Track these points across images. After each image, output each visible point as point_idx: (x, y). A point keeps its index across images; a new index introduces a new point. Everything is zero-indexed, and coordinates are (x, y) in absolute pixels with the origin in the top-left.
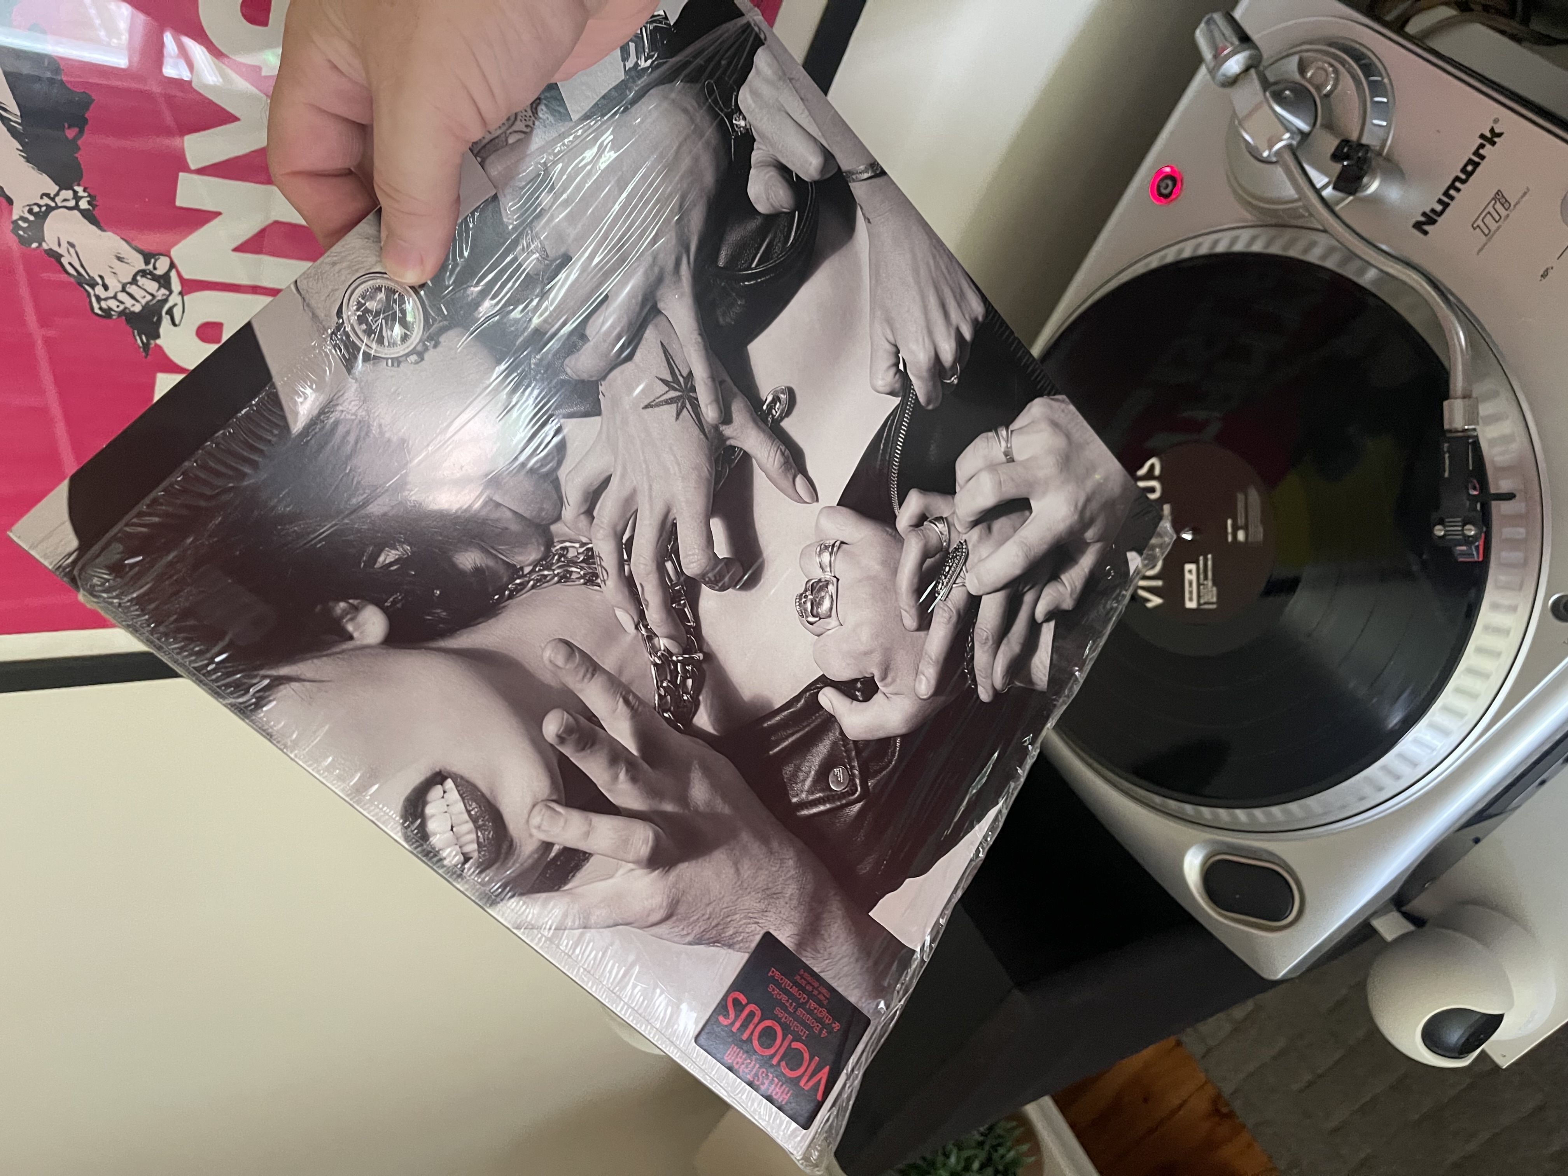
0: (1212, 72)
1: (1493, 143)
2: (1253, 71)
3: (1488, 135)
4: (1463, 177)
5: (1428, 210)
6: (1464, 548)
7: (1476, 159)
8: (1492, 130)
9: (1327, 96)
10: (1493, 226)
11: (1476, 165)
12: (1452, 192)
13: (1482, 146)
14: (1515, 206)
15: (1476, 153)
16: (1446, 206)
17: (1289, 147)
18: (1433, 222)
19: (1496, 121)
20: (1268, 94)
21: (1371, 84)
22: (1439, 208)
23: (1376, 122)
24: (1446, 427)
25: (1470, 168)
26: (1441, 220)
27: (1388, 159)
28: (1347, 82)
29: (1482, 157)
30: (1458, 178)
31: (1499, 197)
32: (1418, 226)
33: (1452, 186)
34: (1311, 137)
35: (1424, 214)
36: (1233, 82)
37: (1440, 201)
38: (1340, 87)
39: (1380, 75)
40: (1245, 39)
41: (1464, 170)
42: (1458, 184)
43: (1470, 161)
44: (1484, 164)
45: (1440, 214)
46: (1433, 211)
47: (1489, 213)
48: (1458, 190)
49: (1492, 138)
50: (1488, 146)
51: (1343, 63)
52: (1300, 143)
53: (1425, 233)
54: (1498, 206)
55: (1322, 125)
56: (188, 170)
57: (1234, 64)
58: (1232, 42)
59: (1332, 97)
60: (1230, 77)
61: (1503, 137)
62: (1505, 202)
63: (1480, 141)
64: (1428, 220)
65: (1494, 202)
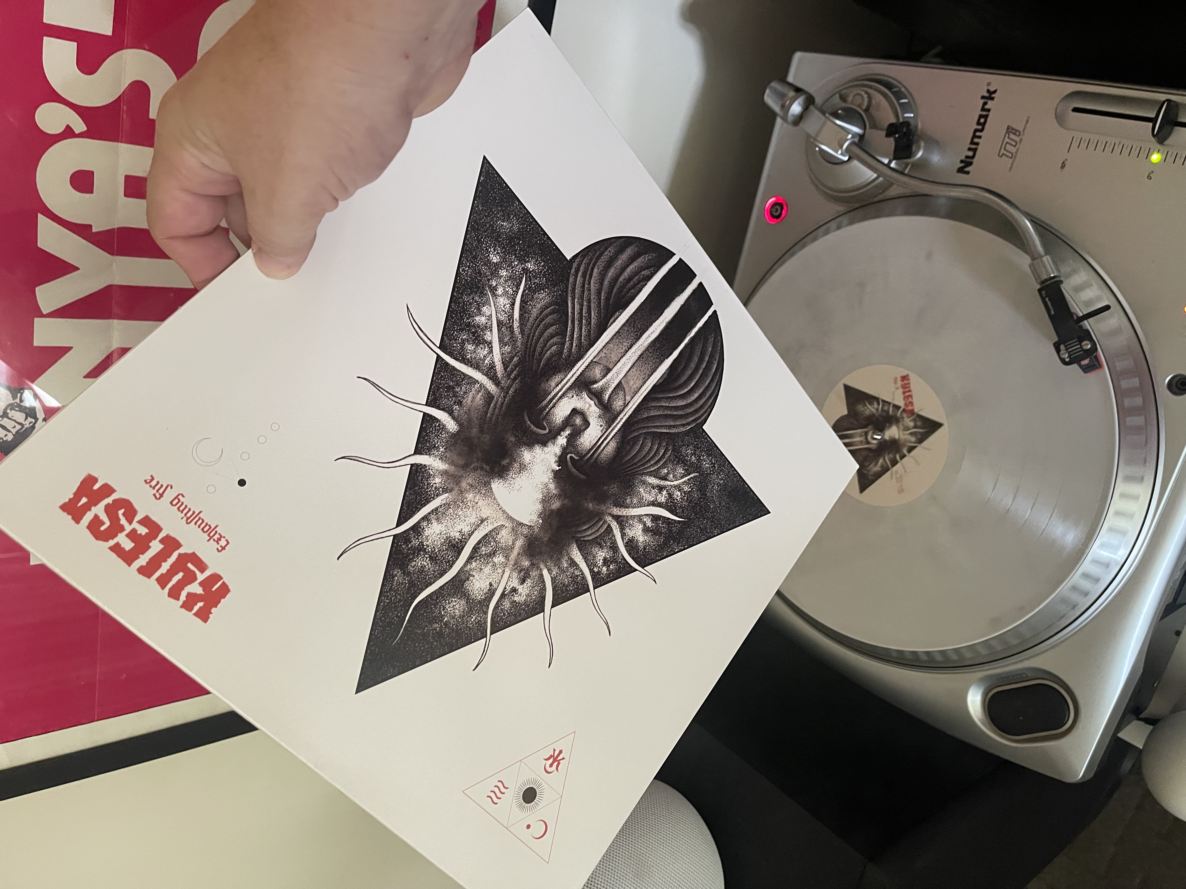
0: (784, 119)
1: (993, 99)
2: (812, 107)
3: (987, 95)
4: (980, 127)
5: (963, 158)
6: (1087, 361)
7: (984, 113)
8: (988, 91)
9: (867, 110)
10: (1013, 150)
11: (986, 117)
12: (976, 140)
13: (985, 104)
14: (1024, 132)
15: (983, 109)
16: (975, 150)
17: (853, 143)
18: (970, 164)
19: (989, 84)
20: (827, 115)
21: (894, 93)
22: (971, 154)
23: (906, 115)
25: (982, 120)
26: (975, 160)
27: (923, 133)
28: (878, 98)
29: (989, 110)
30: (976, 130)
31: (1010, 130)
32: (961, 170)
33: (974, 136)
34: (866, 136)
35: (962, 161)
36: (799, 119)
37: (970, 149)
38: (873, 101)
39: (897, 87)
40: (798, 90)
41: (978, 123)
42: (978, 134)
43: (981, 116)
44: (991, 114)
45: (973, 157)
46: (967, 157)
47: (1007, 143)
48: (980, 137)
49: (990, 95)
50: (990, 102)
51: (870, 87)
52: (860, 140)
53: (968, 173)
54: (1012, 136)
55: (870, 128)
56: (43, 316)
57: (796, 108)
58: (792, 94)
59: (871, 110)
60: (797, 116)
61: (997, 93)
62: (1016, 132)
63: (983, 101)
64: (967, 162)
65: (1007, 135)
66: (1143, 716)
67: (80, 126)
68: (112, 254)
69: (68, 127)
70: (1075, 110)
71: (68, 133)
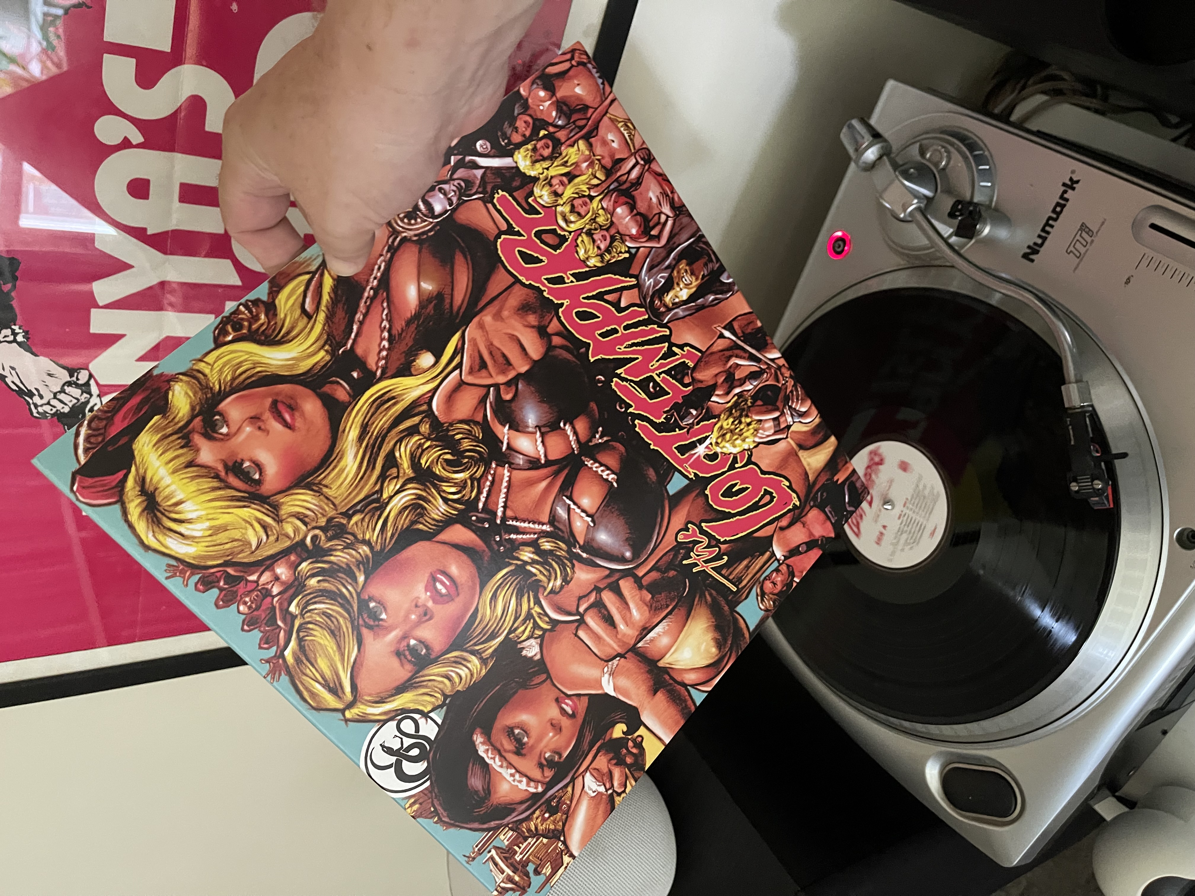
0: (857, 163)
1: (1073, 189)
2: (885, 158)
3: (1069, 183)
4: (1054, 216)
5: (1031, 244)
6: (1097, 499)
7: (1062, 202)
8: (1071, 179)
9: (944, 169)
10: (1082, 250)
11: (1063, 206)
12: (1048, 228)
13: (1065, 192)
14: (1097, 233)
15: (1062, 197)
16: (1044, 239)
17: (918, 209)
18: (1037, 252)
19: (1073, 172)
20: (897, 173)
21: (975, 157)
22: (1039, 241)
23: (982, 184)
24: (1066, 406)
25: (1058, 209)
26: (1042, 250)
27: (996, 210)
28: (957, 157)
29: (1067, 200)
30: (1050, 218)
31: (1083, 227)
32: (1026, 256)
33: (1047, 224)
34: (935, 201)
35: (1029, 247)
36: (871, 167)
37: (1039, 236)
38: (952, 162)
39: (981, 149)
40: (876, 136)
41: (1054, 211)
42: (1051, 222)
43: (1058, 204)
44: (1069, 205)
45: (1041, 245)
46: (1035, 244)
47: (1078, 240)
48: (1052, 226)
49: (1071, 184)
50: (1070, 191)
51: (952, 144)
52: (926, 205)
53: (1032, 261)
54: (1084, 235)
55: (942, 192)
56: (98, 307)
57: (871, 154)
58: (868, 138)
59: (947, 170)
60: (869, 164)
61: (1080, 183)
62: (1090, 232)
63: (1063, 188)
64: (1032, 251)
65: (1080, 232)
66: (1117, 794)
67: (137, 137)
68: (165, 253)
69: (126, 138)
70: (1153, 226)
71: (126, 144)
